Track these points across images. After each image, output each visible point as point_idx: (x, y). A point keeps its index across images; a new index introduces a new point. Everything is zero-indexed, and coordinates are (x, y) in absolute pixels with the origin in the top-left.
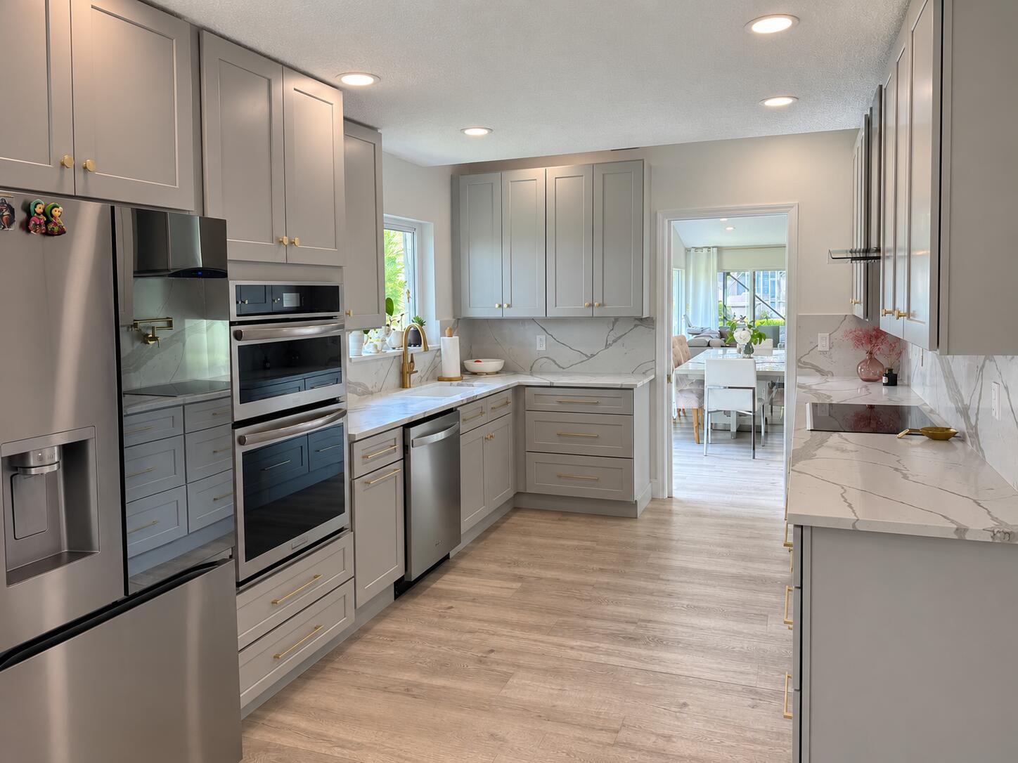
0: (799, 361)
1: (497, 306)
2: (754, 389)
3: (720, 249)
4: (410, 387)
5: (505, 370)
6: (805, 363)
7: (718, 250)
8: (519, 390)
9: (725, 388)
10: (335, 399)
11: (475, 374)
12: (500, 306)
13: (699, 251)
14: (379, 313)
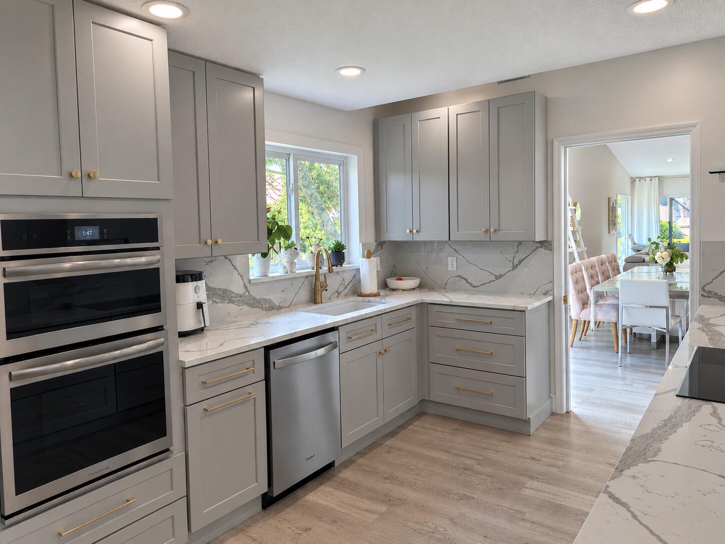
0: (703, 289)
1: (408, 231)
2: (667, 308)
3: (660, 178)
4: (322, 303)
5: (421, 287)
6: (710, 292)
7: (659, 179)
8: (422, 306)
9: (647, 307)
10: (160, 326)
11: (393, 290)
12: (410, 231)
13: (642, 181)
14: (258, 240)
